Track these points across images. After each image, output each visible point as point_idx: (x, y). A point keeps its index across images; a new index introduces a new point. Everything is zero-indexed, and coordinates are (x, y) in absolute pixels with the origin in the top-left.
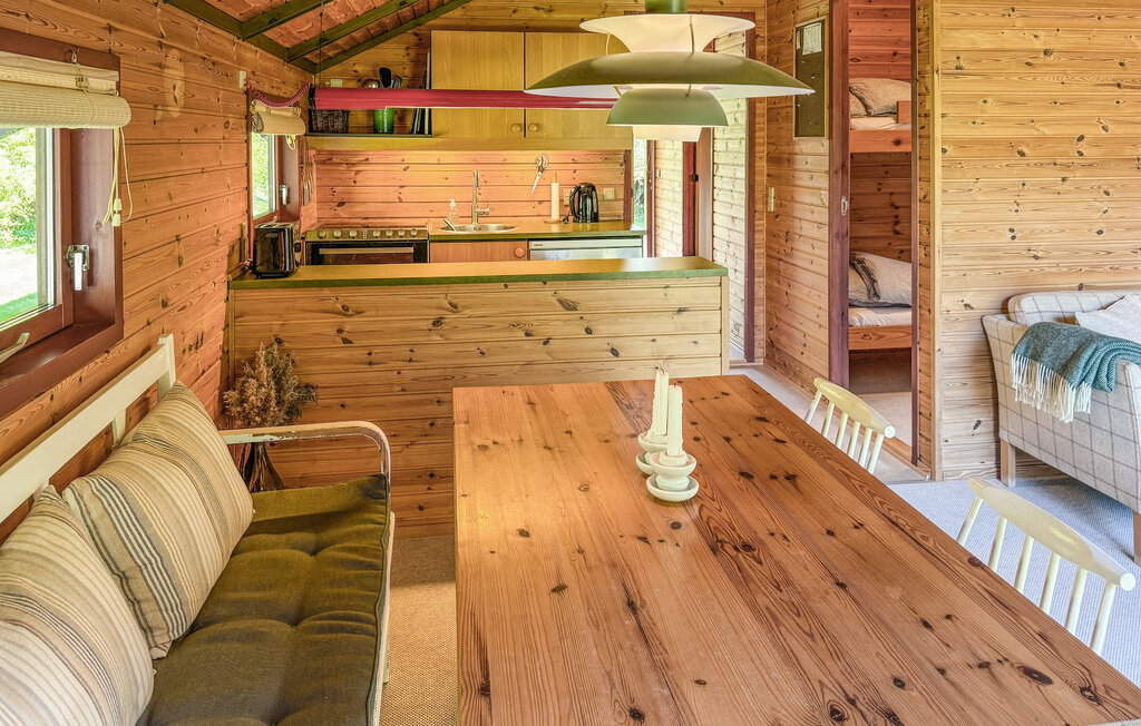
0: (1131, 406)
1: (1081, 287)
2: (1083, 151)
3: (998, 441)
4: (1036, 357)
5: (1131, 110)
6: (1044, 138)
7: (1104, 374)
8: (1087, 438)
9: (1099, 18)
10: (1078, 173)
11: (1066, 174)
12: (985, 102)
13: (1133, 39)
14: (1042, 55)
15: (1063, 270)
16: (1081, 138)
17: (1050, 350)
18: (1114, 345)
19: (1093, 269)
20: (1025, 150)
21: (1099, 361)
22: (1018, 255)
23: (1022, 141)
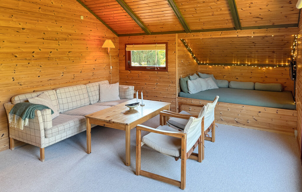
0: (38, 121)
1: (34, 91)
2: (34, 56)
3: (9, 138)
4: (15, 113)
5: (47, 45)
6: (23, 52)
7: (31, 115)
8: (29, 132)
9: (38, 21)
10: (32, 61)
11: (29, 62)
12: (4, 42)
13: (47, 27)
14: (22, 29)
15: (29, 87)
16: (33, 52)
17: (19, 111)
18: (34, 106)
19: (37, 86)
20: (17, 55)
21: (30, 111)
22: (15, 85)
23: (16, 53)
